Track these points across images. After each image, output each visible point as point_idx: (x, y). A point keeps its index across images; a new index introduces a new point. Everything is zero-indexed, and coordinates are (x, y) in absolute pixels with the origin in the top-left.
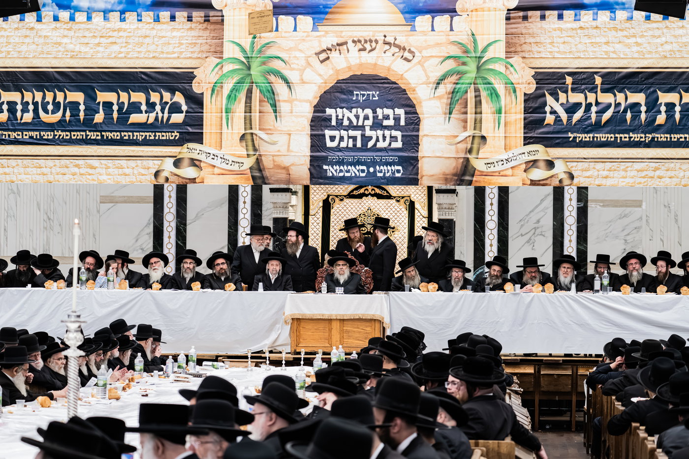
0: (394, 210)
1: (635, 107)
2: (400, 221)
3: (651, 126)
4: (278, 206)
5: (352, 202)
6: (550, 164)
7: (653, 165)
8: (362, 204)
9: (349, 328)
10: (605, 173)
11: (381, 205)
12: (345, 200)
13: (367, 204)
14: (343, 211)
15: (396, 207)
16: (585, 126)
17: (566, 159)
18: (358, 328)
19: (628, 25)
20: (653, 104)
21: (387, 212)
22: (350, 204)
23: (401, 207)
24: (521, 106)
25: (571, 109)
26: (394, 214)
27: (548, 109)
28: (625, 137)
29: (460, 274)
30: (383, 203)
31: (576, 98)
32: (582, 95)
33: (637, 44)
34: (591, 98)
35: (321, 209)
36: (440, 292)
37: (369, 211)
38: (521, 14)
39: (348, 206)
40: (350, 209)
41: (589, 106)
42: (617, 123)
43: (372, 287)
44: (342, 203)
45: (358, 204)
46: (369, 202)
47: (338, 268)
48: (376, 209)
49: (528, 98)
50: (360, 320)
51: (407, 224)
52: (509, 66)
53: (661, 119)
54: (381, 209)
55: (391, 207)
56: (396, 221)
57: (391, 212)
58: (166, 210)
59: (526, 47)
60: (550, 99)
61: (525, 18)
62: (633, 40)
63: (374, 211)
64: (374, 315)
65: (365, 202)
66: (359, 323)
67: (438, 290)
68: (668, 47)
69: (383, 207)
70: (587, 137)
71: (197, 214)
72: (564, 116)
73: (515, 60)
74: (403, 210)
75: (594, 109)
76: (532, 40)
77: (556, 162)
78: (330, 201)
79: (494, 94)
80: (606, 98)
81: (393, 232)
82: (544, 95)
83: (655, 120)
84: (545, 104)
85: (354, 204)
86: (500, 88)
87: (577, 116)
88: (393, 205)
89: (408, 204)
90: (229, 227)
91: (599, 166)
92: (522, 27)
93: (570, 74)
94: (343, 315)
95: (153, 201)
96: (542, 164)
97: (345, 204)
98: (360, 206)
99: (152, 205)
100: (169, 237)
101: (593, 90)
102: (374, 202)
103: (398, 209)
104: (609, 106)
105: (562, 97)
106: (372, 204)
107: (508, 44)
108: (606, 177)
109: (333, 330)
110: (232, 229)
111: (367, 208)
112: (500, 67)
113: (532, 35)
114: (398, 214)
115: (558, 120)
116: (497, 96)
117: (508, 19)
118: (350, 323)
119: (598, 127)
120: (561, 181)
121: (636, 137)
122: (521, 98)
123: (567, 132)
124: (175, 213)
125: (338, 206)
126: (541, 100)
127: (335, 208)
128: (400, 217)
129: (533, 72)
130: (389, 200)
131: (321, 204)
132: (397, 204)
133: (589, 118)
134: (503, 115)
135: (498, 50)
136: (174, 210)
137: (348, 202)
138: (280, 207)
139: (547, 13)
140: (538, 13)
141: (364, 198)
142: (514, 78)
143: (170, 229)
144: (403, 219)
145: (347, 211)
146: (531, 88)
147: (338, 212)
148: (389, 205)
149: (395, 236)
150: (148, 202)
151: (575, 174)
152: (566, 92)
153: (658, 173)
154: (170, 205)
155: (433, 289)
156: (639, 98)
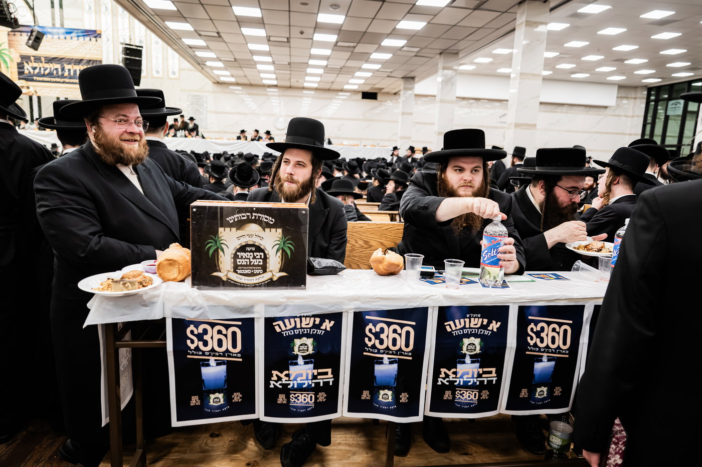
1: (57, 69)
3: (62, 76)
6: (28, 88)
7: (65, 89)
10: (48, 92)
16: (39, 75)
17: (34, 86)
19: (52, 40)
20: (63, 69)
24: (16, 66)
25: (34, 68)
27: (25, 68)
28: (54, 80)
31: (35, 65)
32: (37, 64)
33: (56, 47)
34: (41, 65)
38: (13, 33)
41: (40, 68)
42: (50, 74)
49: (18, 64)
52: (10, 52)
53: (66, 74)
59: (15, 45)
60: (25, 64)
61: (14, 35)
62: (54, 46)
68: (67, 49)
70: (41, 79)
72: (32, 71)
73: (12, 50)
75: (42, 69)
76: (17, 43)
77: (30, 87)
79: (5, 61)
80: (47, 66)
82: (23, 63)
83: (64, 74)
84: (24, 66)
86: (7, 59)
87: (37, 71)
91: (46, 89)
92: (13, 38)
93: (33, 56)
96: (25, 87)
101: (41, 62)
104: (47, 69)
105: (30, 63)
107: (9, 44)
108: (49, 93)
112: (7, 52)
113: (18, 41)
115: (30, 72)
116: (7, 63)
117: (8, 35)
119: (44, 75)
120: (33, 94)
121: (58, 80)
122: (16, 64)
123: (33, 76)
126: (23, 65)
129: (19, 55)
133: (40, 72)
134: (9, 69)
135: (6, 46)
139: (23, 34)
140: (19, 33)
142: (12, 56)
146: (19, 60)
151: (37, 91)
152: (31, 62)
153: (66, 93)
156: (58, 66)
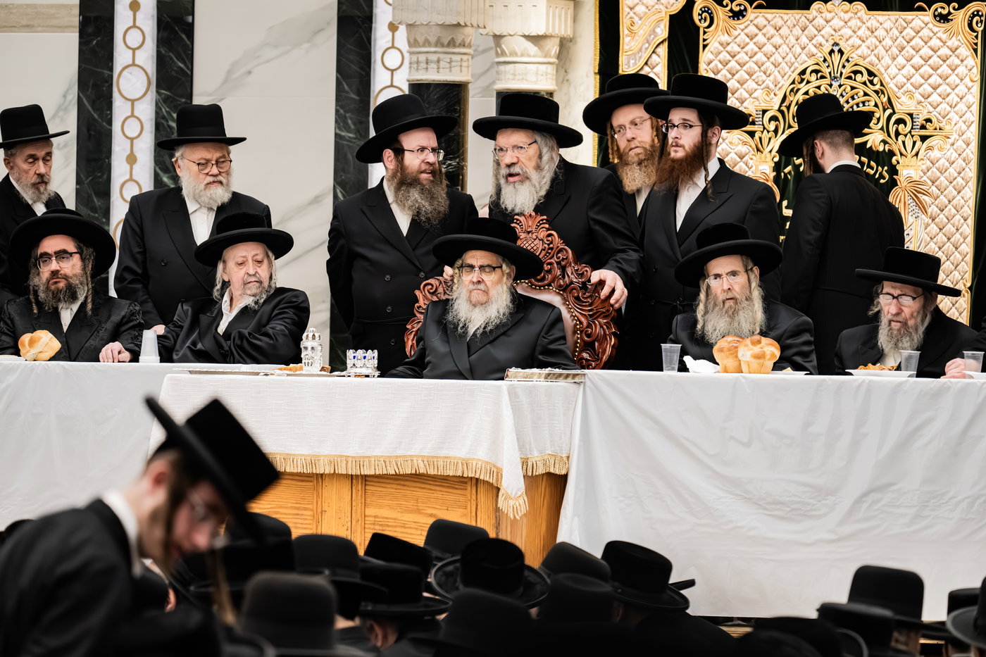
0: (926, 51)
2: (953, 98)
4: (421, 40)
5: (780, 23)
8: (811, 30)
9: (385, 513)
11: (881, 33)
12: (751, 14)
13: (827, 30)
14: (742, 57)
15: (935, 42)
18: (418, 511)
21: (901, 60)
22: (770, 30)
23: (953, 42)
26: (926, 69)
29: (910, 305)
30: (888, 25)
35: (663, 50)
36: (789, 374)
37: (836, 57)
39: (761, 38)
40: (769, 48)
43: (608, 351)
44: (740, 24)
45: (797, 31)
46: (837, 23)
47: (468, 278)
48: (864, 50)
50: (419, 478)
51: (975, 108)
54: (881, 50)
55: (917, 41)
56: (935, 98)
57: (917, 60)
58: (121, 56)
63: (855, 58)
64: (466, 464)
65: (820, 21)
66: (420, 493)
67: (778, 366)
69: (888, 42)
71: (229, 72)
74: (965, 51)
78: (696, 18)
81: (924, 138)
85: (784, 31)
88: (925, 33)
89: (980, 29)
90: (340, 120)
94: (358, 461)
95: (75, 20)
97: (752, 29)
98: (804, 40)
99: (73, 39)
100: (132, 159)
102: (854, 23)
103: (944, 51)
106: (847, 32)
109: (325, 516)
110: (348, 129)
111: (828, 48)
114: (944, 69)
118: (390, 489)
124: (151, 67)
125: (725, 38)
127: (714, 45)
128: (953, 79)
130: (909, 15)
131: (663, 32)
132: (940, 29)
136: (147, 57)
137: (761, 21)
138: (427, 43)
141: (815, 6)
143: (132, 129)
144: (961, 89)
145: (760, 57)
147: (725, 64)
148: (909, 32)
149: (935, 154)
150: (62, 28)
154: (134, 38)
155: (755, 363)
